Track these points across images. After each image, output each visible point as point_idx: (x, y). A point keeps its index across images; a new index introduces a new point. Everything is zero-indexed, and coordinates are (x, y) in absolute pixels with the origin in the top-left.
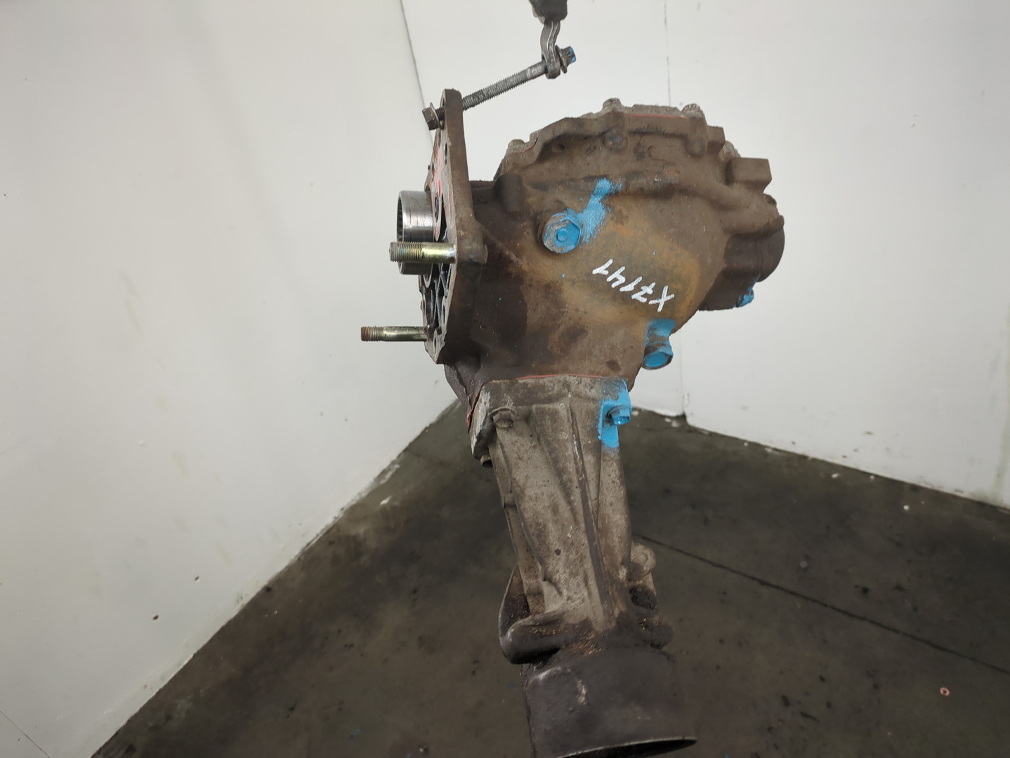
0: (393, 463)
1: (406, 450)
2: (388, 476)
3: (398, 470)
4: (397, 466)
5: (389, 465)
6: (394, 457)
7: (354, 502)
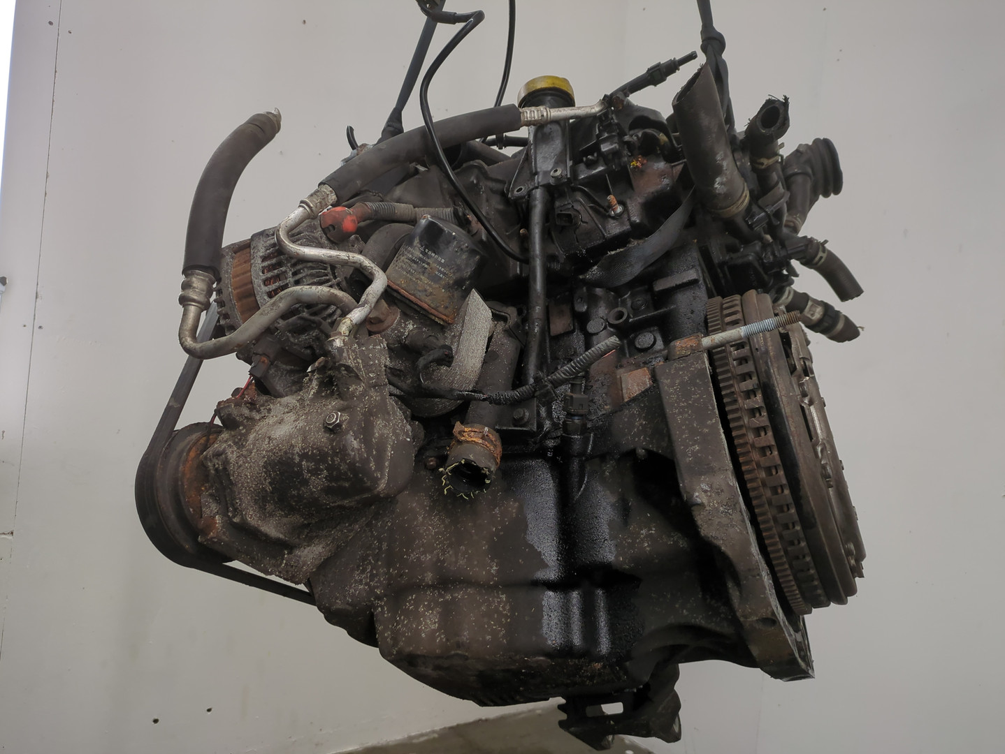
0: (434, 732)
1: (451, 728)
2: (422, 739)
3: (434, 738)
4: (436, 736)
5: (430, 732)
6: (437, 728)
7: (380, 745)
